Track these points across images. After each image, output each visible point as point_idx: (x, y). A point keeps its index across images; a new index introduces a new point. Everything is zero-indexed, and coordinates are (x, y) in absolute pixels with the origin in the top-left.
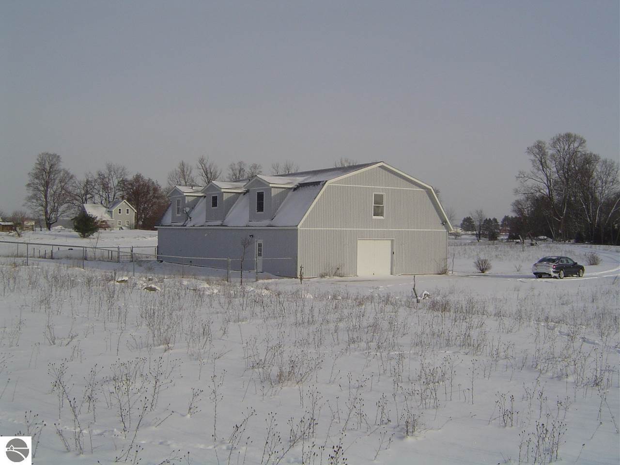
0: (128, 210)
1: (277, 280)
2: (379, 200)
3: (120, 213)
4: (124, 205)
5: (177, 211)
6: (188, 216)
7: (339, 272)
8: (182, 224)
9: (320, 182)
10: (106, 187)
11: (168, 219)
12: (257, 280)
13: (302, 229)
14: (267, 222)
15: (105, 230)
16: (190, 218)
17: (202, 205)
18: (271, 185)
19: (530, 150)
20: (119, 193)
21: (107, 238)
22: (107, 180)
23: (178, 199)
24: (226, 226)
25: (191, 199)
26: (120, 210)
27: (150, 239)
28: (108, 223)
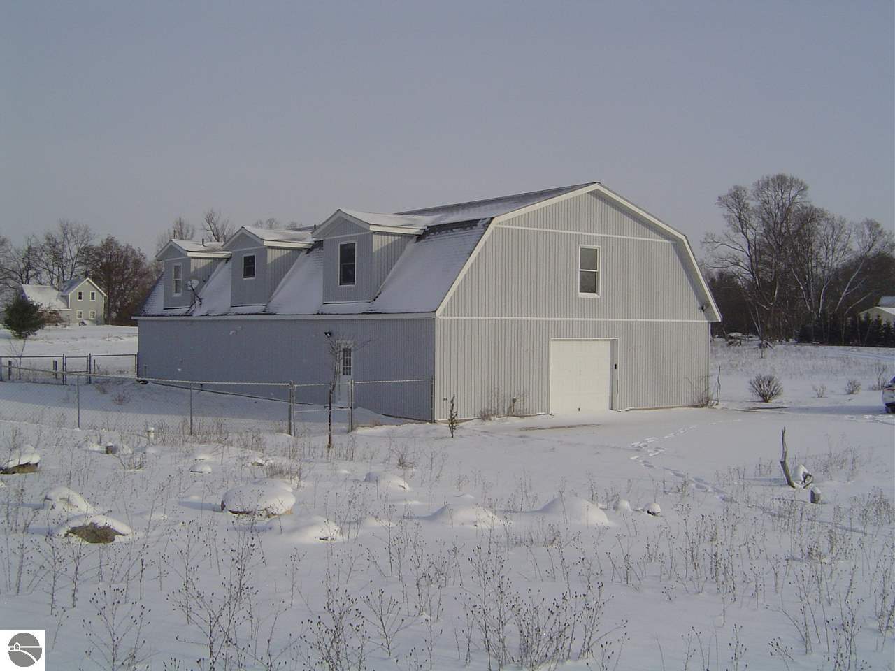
0: (93, 294)
1: (395, 426)
2: (589, 258)
3: (80, 298)
4: (86, 286)
5: (174, 288)
6: (195, 296)
7: (517, 406)
8: (184, 311)
9: (477, 221)
10: (58, 259)
11: (157, 303)
12: (352, 429)
13: (443, 317)
14: (363, 305)
15: (57, 325)
16: (200, 300)
17: (222, 275)
18: (372, 228)
19: (722, 201)
20: (80, 269)
21: (58, 339)
22: (61, 247)
23: (176, 264)
24: (275, 314)
25: (201, 264)
26: (80, 294)
27: (127, 340)
28: (61, 315)
